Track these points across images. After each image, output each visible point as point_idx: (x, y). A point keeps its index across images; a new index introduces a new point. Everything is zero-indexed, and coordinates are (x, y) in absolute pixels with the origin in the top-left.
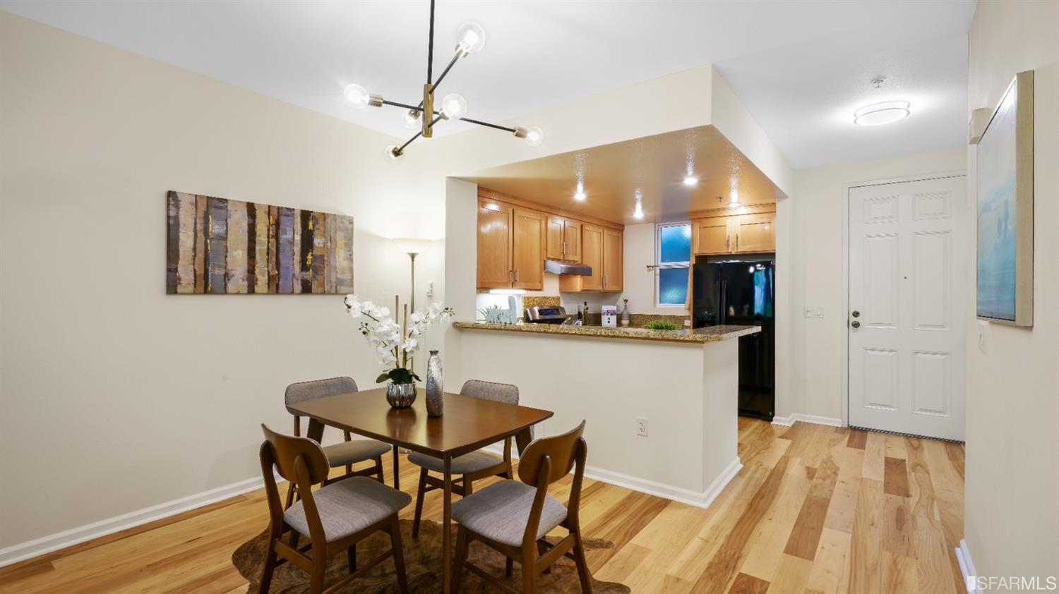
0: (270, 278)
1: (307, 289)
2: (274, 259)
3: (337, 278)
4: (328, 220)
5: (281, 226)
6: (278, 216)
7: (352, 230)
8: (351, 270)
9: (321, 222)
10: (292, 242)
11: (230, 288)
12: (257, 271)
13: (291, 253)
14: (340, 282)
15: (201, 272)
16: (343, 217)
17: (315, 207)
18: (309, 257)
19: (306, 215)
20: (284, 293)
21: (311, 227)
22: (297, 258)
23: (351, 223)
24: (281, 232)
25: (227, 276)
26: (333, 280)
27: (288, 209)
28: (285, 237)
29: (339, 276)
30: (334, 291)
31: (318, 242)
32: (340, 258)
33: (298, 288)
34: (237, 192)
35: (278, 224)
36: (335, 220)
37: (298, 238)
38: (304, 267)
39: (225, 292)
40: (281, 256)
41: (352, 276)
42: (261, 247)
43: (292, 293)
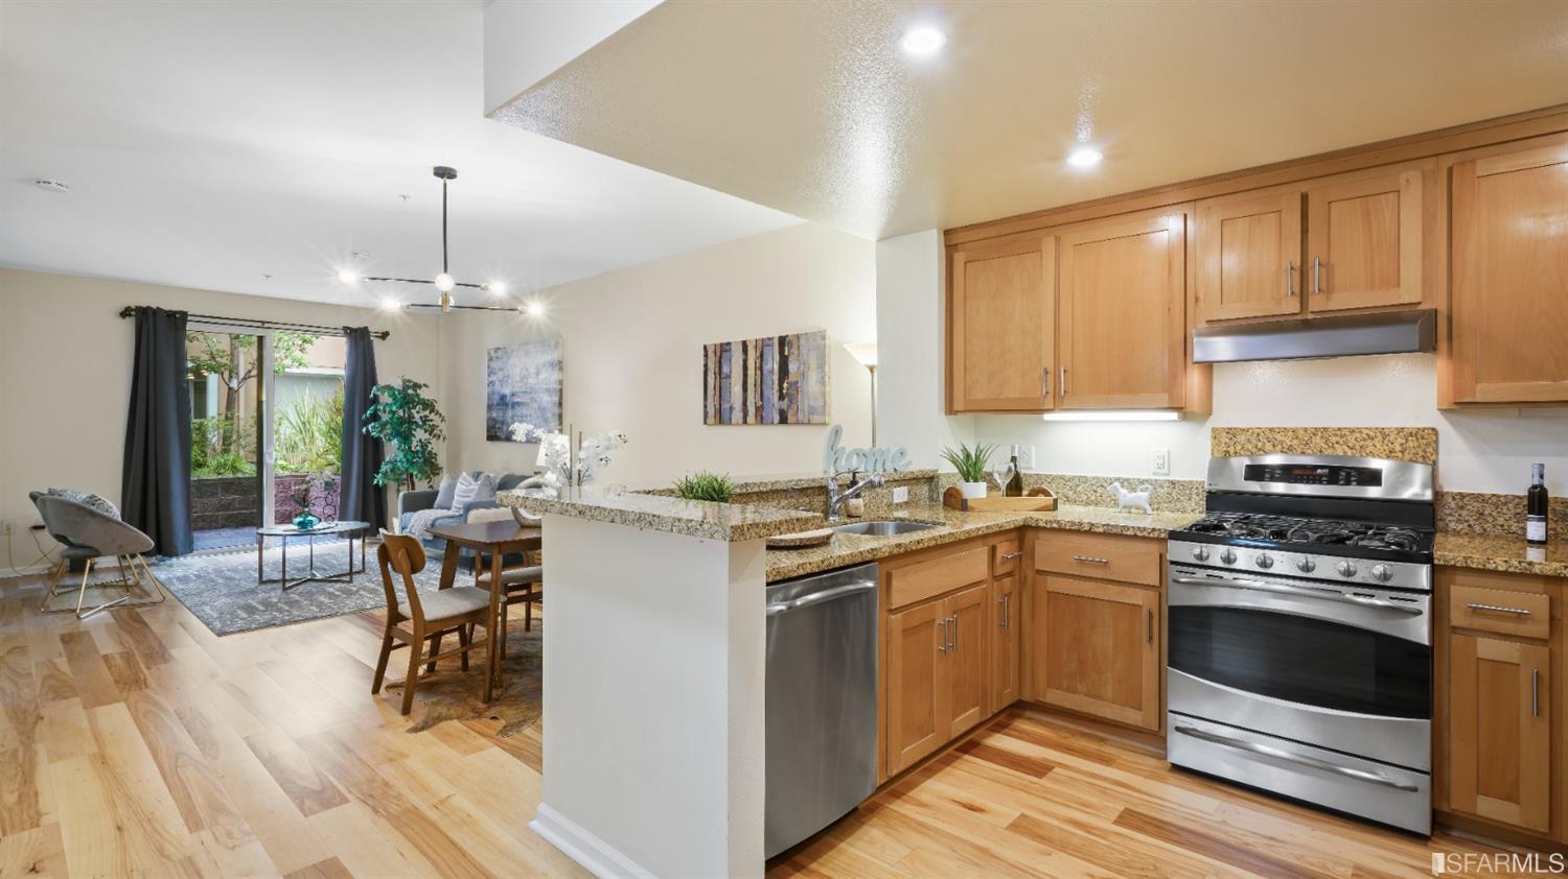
0: (757, 409)
1: (784, 420)
2: (759, 390)
3: (809, 406)
4: (802, 342)
5: (765, 358)
6: (763, 345)
7: (825, 345)
8: (824, 394)
9: (795, 346)
10: (772, 372)
11: (733, 421)
12: (748, 404)
13: (771, 382)
14: (812, 411)
15: (718, 407)
16: (814, 334)
17: (788, 330)
18: (785, 385)
19: (782, 341)
20: (767, 424)
21: (786, 353)
22: (776, 387)
23: (824, 338)
24: (764, 363)
25: (731, 408)
26: (806, 408)
27: (769, 339)
28: (767, 367)
29: (812, 404)
30: (806, 421)
31: (792, 367)
32: (811, 385)
33: (777, 418)
34: (735, 337)
35: (762, 356)
36: (808, 339)
37: (776, 367)
38: (781, 397)
39: (730, 424)
40: (764, 387)
41: (825, 403)
42: (751, 381)
43: (772, 423)
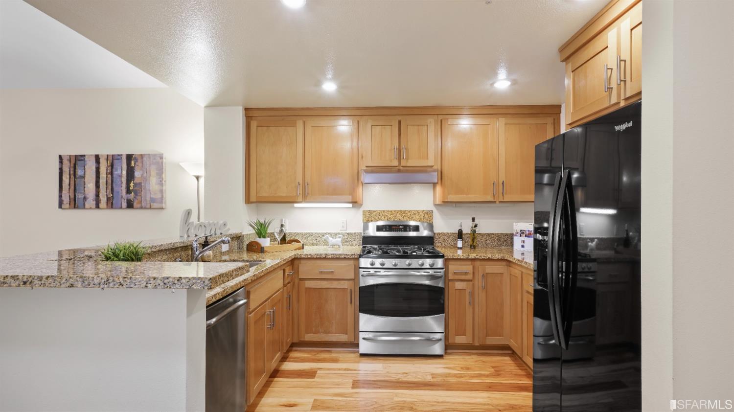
0: (108, 199)
1: (130, 205)
2: (110, 187)
3: (150, 198)
4: (145, 159)
5: (114, 167)
6: (113, 160)
7: (162, 163)
8: (161, 191)
9: (139, 161)
10: (121, 176)
11: (87, 206)
12: (100, 195)
13: (120, 182)
14: (153, 200)
15: (72, 196)
16: (155, 155)
17: (135, 151)
18: (132, 184)
19: (129, 157)
20: (116, 208)
21: (133, 164)
22: (124, 185)
23: (161, 158)
24: (114, 170)
25: (85, 199)
26: (148, 199)
27: (119, 155)
28: (117, 173)
29: (152, 196)
30: (148, 206)
31: (137, 174)
32: (153, 184)
33: (124, 204)
34: (89, 151)
35: (112, 166)
36: (150, 158)
37: (124, 173)
38: (128, 191)
39: (84, 207)
40: (114, 185)
41: (162, 196)
42: (102, 181)
43: (121, 208)
